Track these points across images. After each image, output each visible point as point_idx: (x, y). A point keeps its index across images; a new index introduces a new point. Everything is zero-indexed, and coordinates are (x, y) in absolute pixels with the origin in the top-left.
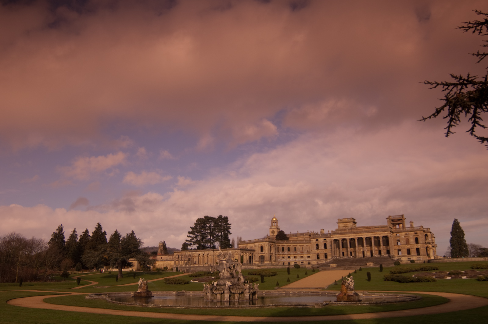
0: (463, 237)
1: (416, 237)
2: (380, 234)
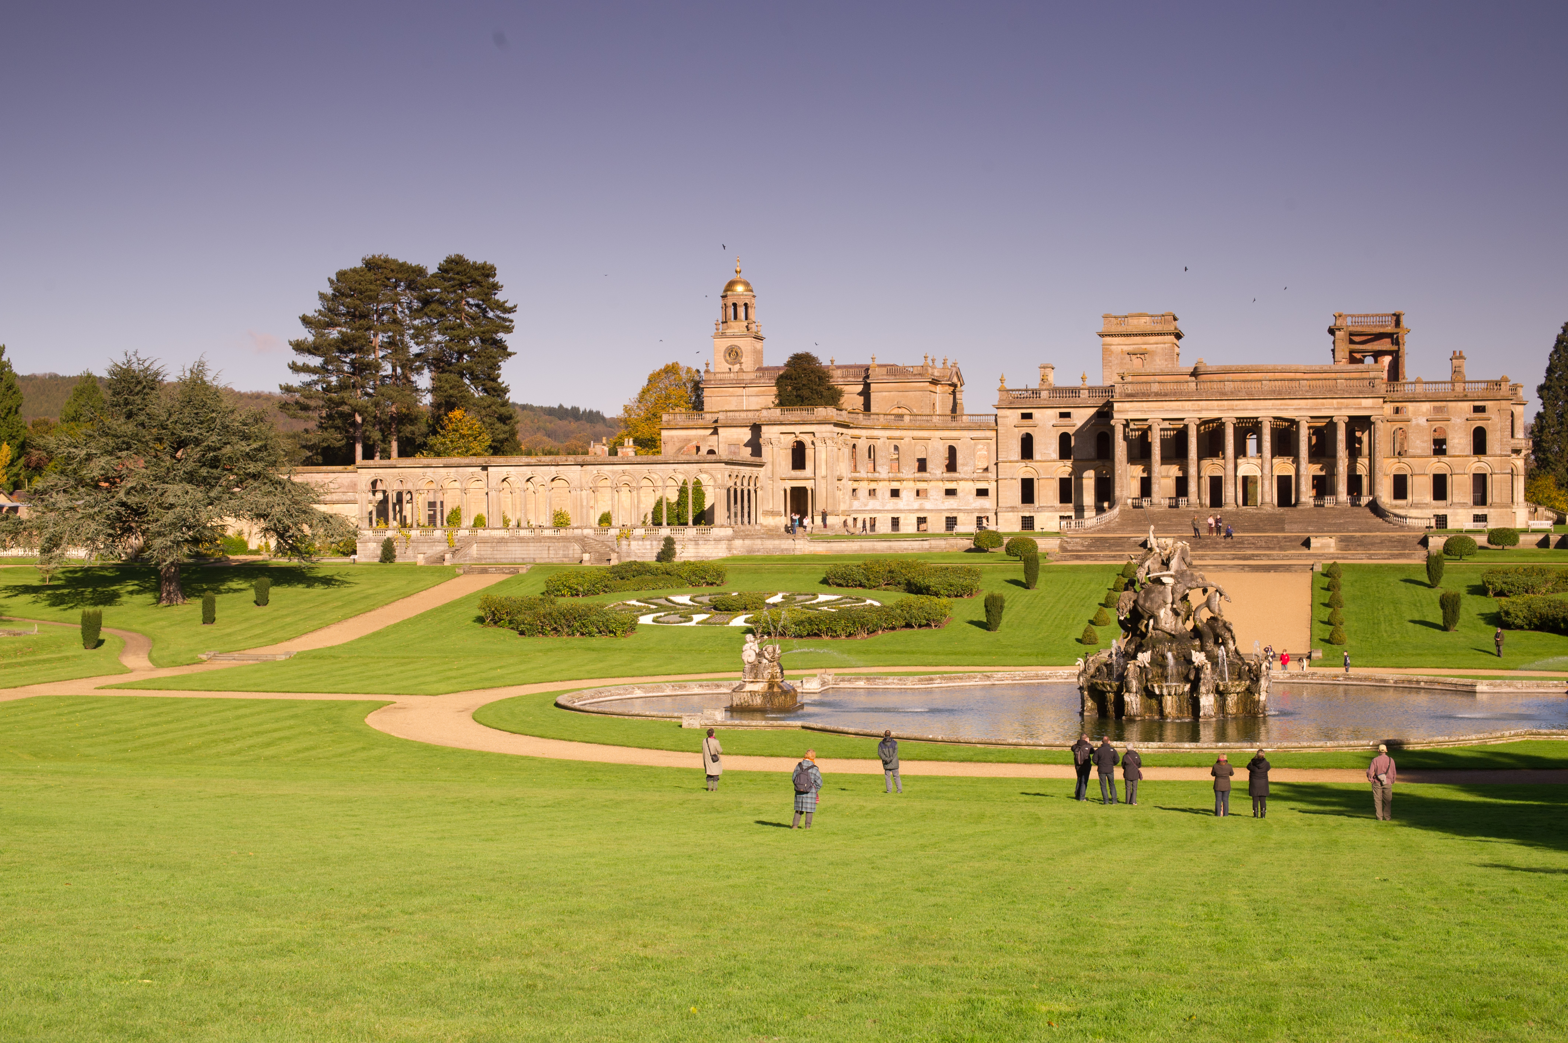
1: (1479, 424)
2: (1340, 409)
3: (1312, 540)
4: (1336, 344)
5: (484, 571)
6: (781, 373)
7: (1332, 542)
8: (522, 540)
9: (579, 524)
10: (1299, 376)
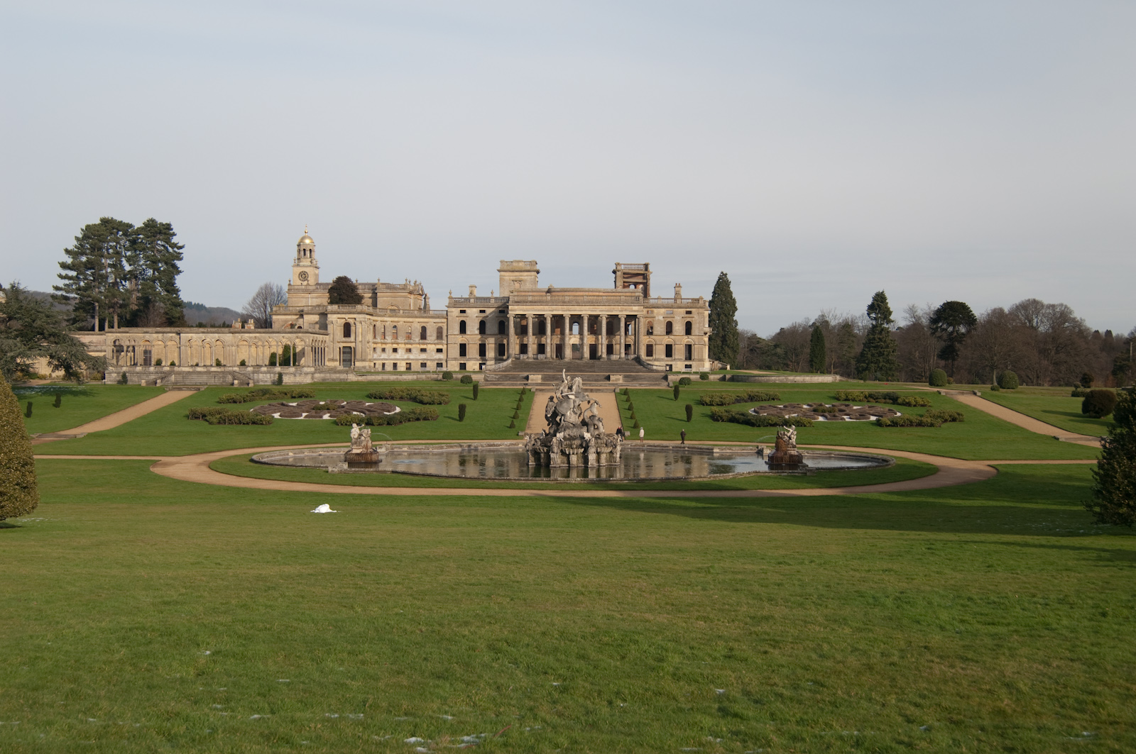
0: (733, 315)
1: (688, 320)
2: (622, 311)
3: (611, 377)
4: (617, 278)
5: (180, 389)
6: (330, 286)
7: (621, 377)
8: (200, 373)
9: (231, 365)
10: (601, 294)
